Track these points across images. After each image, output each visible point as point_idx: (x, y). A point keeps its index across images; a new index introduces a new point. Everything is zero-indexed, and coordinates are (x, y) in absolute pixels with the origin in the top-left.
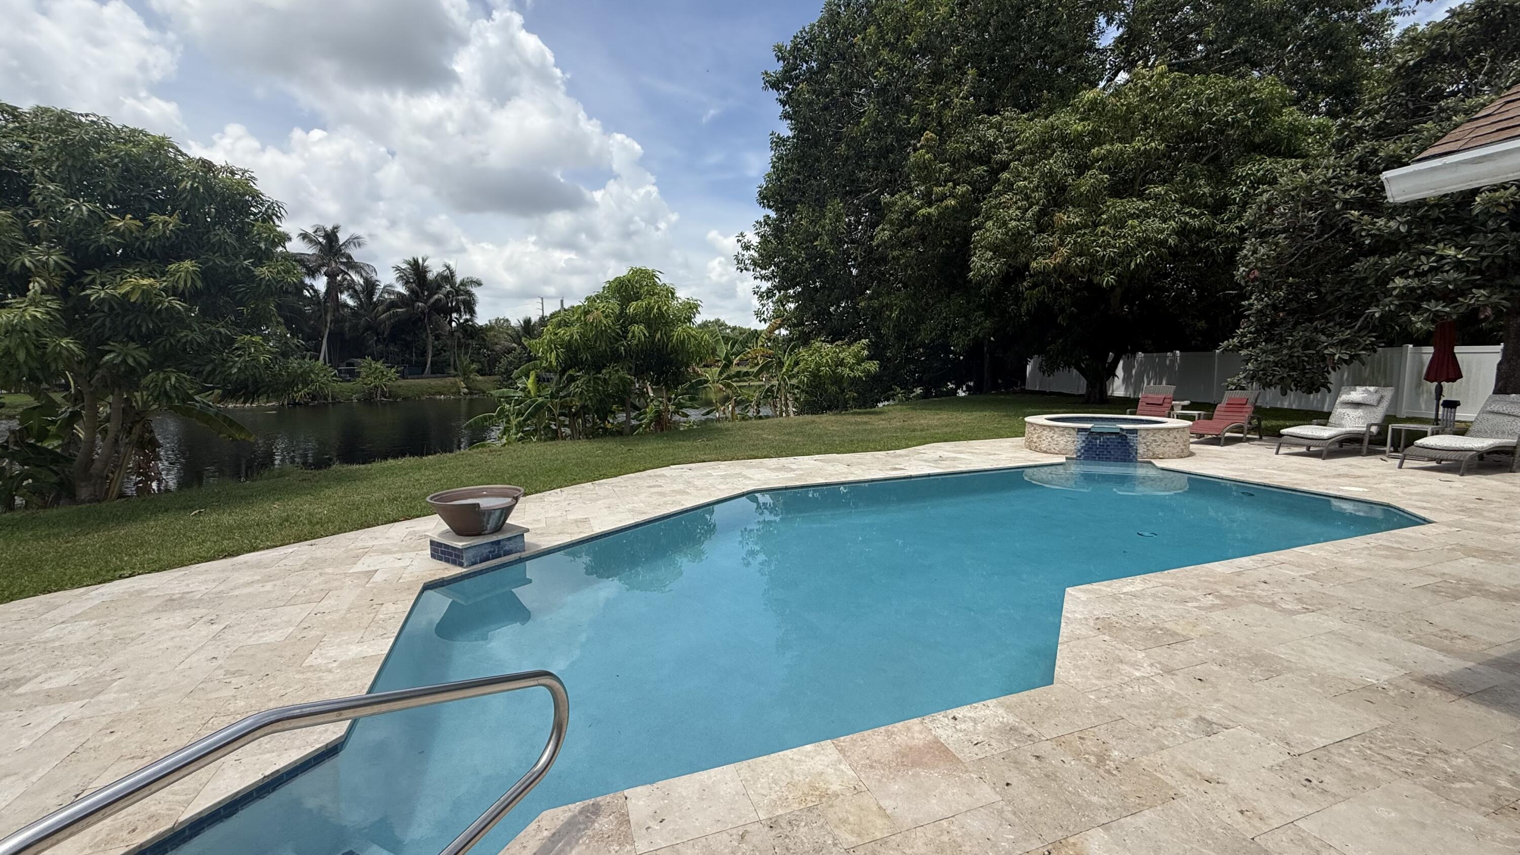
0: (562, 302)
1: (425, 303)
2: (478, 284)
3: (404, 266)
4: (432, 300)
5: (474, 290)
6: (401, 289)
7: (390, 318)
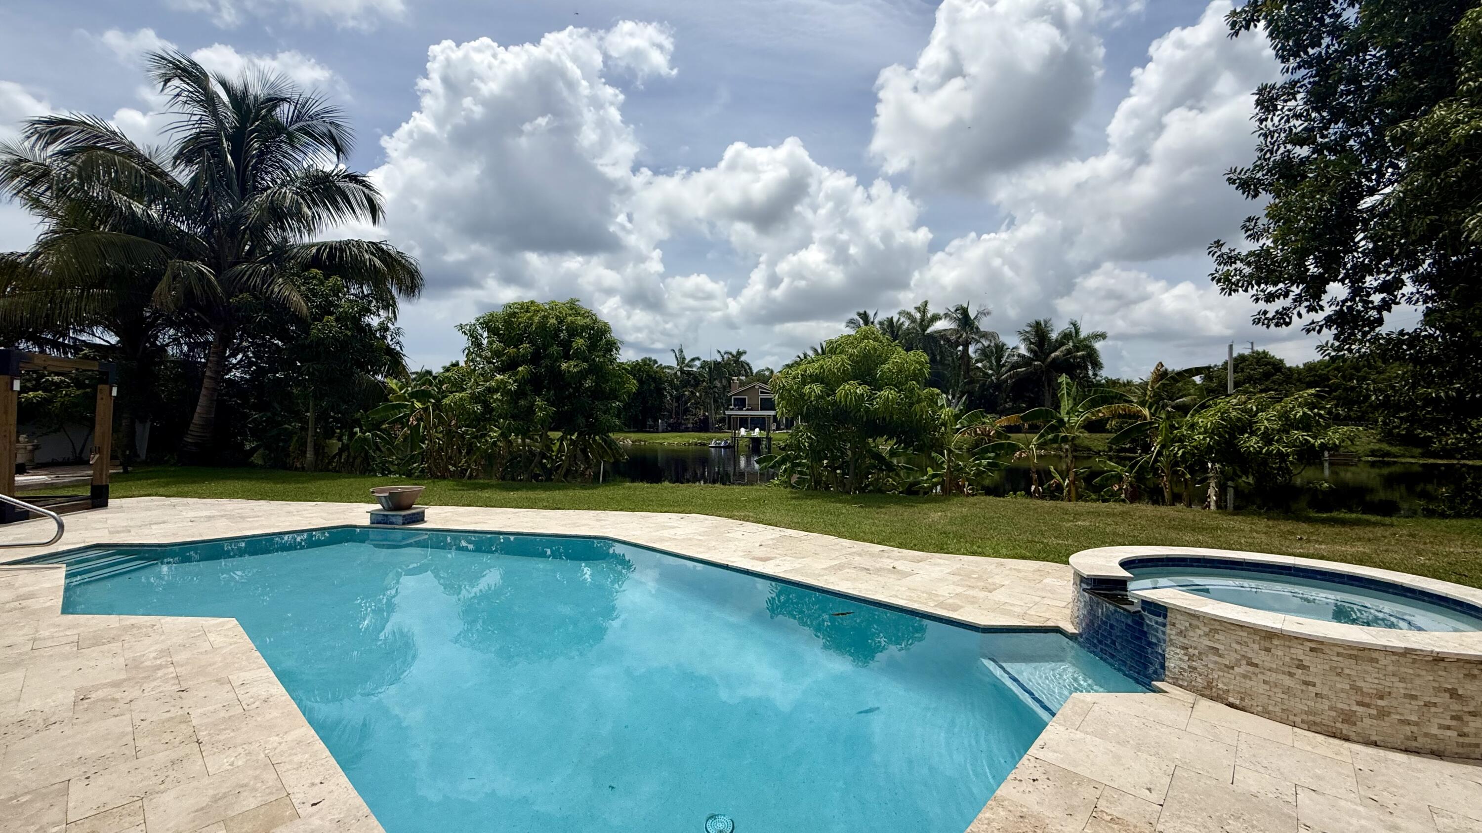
0: (1231, 347)
1: (1043, 363)
2: (1103, 336)
3: (1028, 329)
4: (1049, 360)
5: (1098, 345)
6: (1023, 350)
7: (1010, 377)
